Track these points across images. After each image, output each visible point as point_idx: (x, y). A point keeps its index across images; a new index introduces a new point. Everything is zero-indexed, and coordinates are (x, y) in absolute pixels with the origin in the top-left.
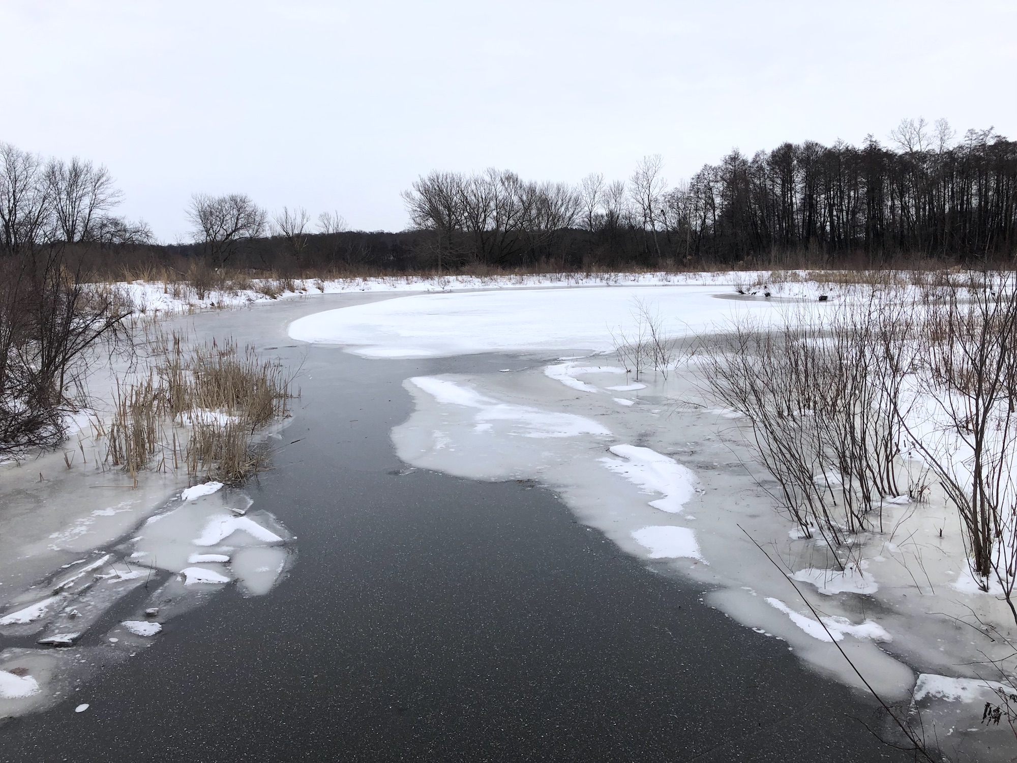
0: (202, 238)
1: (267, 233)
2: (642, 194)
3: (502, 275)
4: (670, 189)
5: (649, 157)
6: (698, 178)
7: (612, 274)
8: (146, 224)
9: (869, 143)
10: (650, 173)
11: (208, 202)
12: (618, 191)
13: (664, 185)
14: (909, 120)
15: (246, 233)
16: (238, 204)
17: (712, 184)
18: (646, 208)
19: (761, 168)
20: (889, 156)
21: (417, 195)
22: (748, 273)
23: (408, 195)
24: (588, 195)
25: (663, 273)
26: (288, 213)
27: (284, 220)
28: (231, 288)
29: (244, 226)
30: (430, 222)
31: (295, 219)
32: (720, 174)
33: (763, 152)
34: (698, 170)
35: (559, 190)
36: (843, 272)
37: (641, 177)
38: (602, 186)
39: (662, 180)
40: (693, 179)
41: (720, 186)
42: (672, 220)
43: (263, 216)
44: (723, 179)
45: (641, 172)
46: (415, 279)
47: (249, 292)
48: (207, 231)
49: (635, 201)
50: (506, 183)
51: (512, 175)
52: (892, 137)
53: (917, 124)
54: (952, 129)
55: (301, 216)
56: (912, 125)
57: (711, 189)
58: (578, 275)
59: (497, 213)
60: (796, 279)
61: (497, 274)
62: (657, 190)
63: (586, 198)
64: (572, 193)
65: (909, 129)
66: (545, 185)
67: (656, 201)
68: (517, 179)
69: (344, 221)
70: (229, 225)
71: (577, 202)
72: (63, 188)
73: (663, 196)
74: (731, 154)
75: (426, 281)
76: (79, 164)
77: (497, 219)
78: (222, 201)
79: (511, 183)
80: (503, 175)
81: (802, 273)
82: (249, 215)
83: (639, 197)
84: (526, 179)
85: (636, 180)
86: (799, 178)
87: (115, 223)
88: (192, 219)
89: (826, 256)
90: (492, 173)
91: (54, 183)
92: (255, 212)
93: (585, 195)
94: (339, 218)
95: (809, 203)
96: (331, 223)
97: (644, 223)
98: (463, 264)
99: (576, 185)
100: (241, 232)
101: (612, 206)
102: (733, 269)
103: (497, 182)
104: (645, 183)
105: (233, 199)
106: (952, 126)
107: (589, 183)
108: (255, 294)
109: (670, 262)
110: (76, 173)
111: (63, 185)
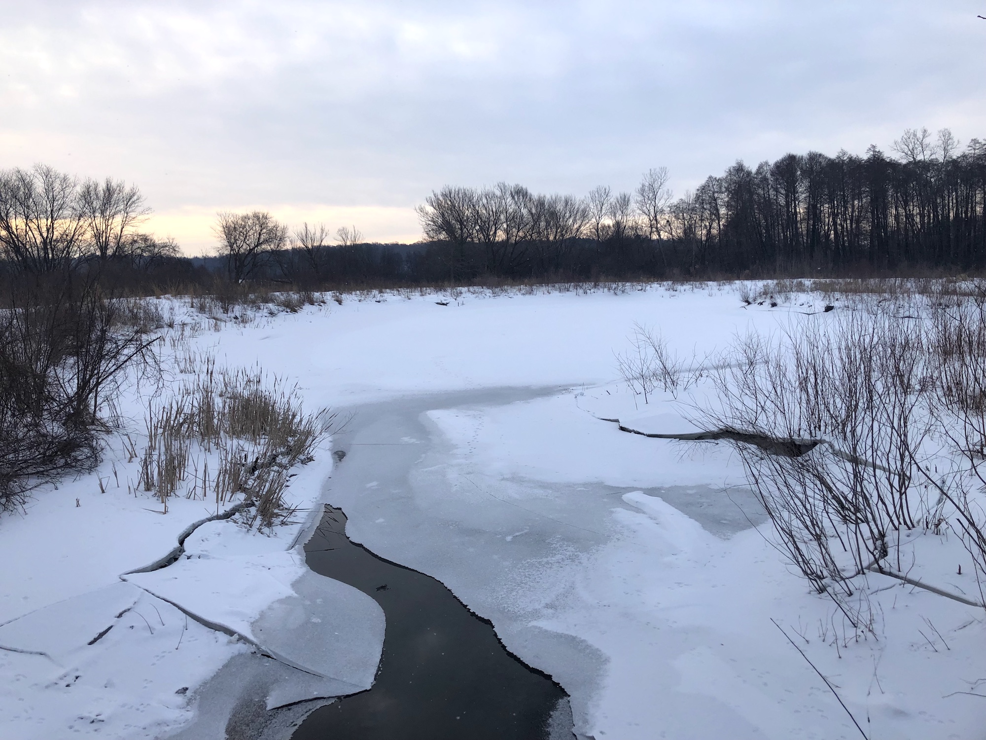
0: (227, 252)
1: (288, 246)
2: (648, 205)
3: (512, 285)
4: (675, 201)
5: (655, 170)
6: (703, 189)
7: (620, 284)
8: (173, 239)
9: (872, 153)
10: (656, 186)
11: (232, 218)
12: (624, 202)
13: (669, 196)
14: (912, 131)
15: (267, 247)
16: (261, 220)
17: (716, 195)
18: (651, 218)
19: (765, 179)
20: (893, 165)
21: (430, 210)
22: (754, 282)
23: (422, 210)
24: (595, 207)
25: (670, 283)
26: (308, 228)
27: (304, 234)
28: (253, 302)
29: (266, 241)
30: (443, 236)
31: (314, 234)
32: (725, 184)
33: (766, 163)
34: (702, 181)
35: (567, 203)
36: (849, 280)
37: (646, 189)
38: (609, 198)
39: (668, 192)
40: (698, 190)
41: (724, 197)
42: (678, 231)
43: (284, 230)
44: (727, 189)
45: (648, 184)
46: (429, 291)
47: (271, 305)
48: (231, 246)
49: (641, 212)
50: (516, 197)
51: (522, 189)
52: (896, 148)
53: (920, 135)
54: (955, 140)
55: (320, 231)
56: (915, 135)
57: (715, 200)
58: (586, 286)
59: (507, 226)
60: (801, 288)
61: (508, 285)
62: (663, 201)
63: (593, 209)
64: (579, 205)
65: (912, 140)
66: (554, 198)
67: (662, 211)
68: (527, 193)
69: (361, 235)
70: (252, 240)
71: (584, 215)
72: (97, 207)
73: (669, 206)
74: (736, 165)
75: (439, 293)
76: (112, 184)
77: (507, 232)
78: (245, 218)
79: (521, 197)
80: (512, 190)
81: (808, 282)
82: (271, 231)
83: (645, 208)
84: (535, 192)
85: (642, 191)
86: (802, 189)
87: (145, 239)
88: (217, 235)
89: (831, 265)
90: (503, 188)
91: (89, 203)
92: (277, 228)
93: (593, 207)
94: (356, 233)
95: (813, 212)
96: (349, 237)
97: (651, 233)
98: (474, 275)
99: (583, 198)
100: (263, 246)
101: (619, 218)
102: (739, 278)
103: (507, 196)
104: (651, 195)
105: (256, 216)
106: (955, 136)
107: (597, 195)
108: (277, 307)
109: (676, 271)
110: (109, 191)
111: (97, 204)
